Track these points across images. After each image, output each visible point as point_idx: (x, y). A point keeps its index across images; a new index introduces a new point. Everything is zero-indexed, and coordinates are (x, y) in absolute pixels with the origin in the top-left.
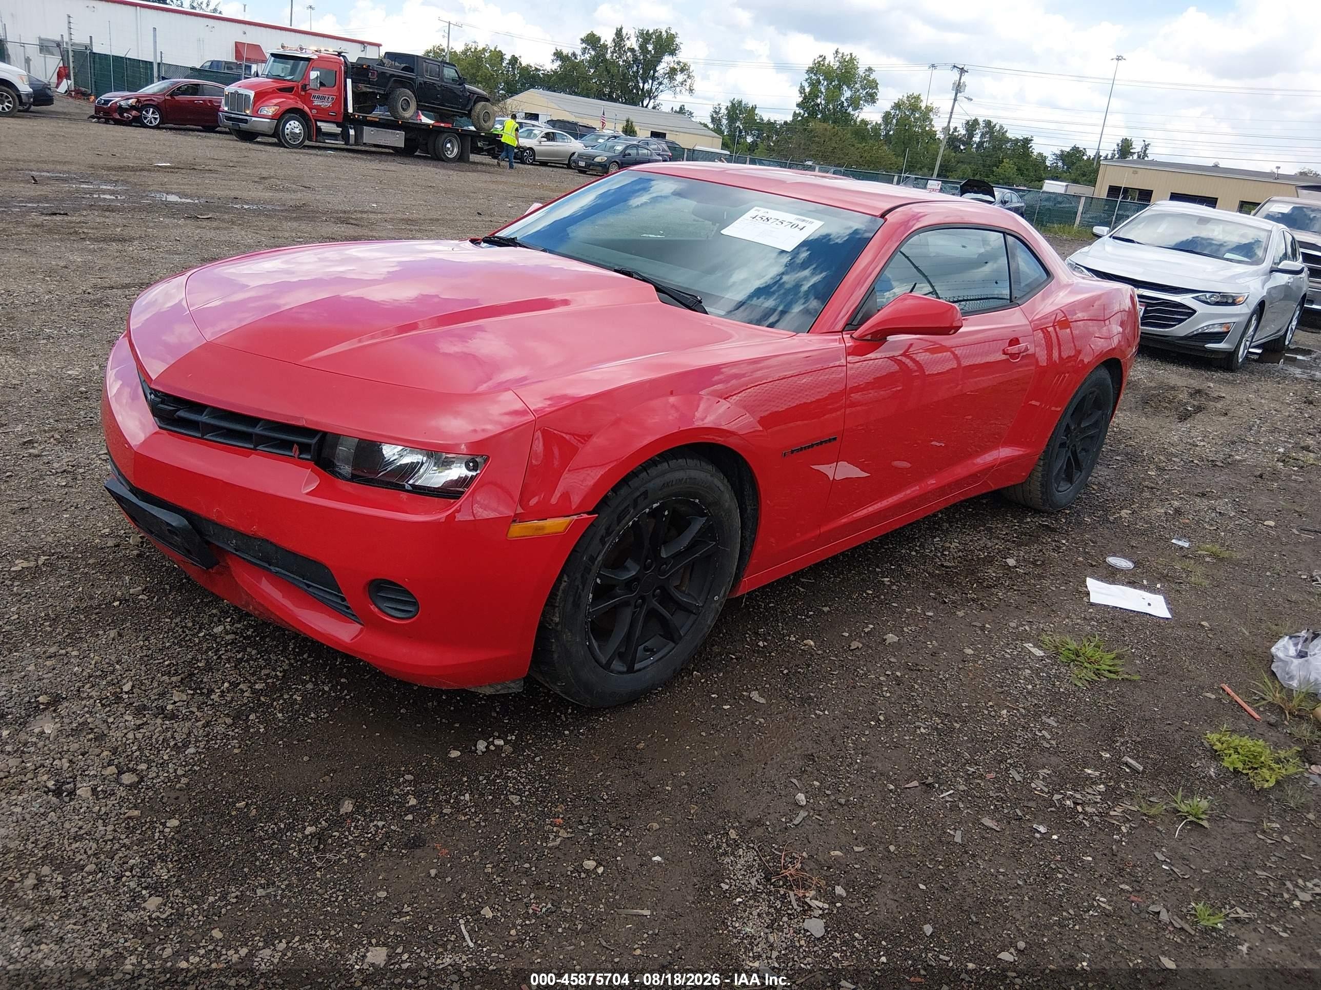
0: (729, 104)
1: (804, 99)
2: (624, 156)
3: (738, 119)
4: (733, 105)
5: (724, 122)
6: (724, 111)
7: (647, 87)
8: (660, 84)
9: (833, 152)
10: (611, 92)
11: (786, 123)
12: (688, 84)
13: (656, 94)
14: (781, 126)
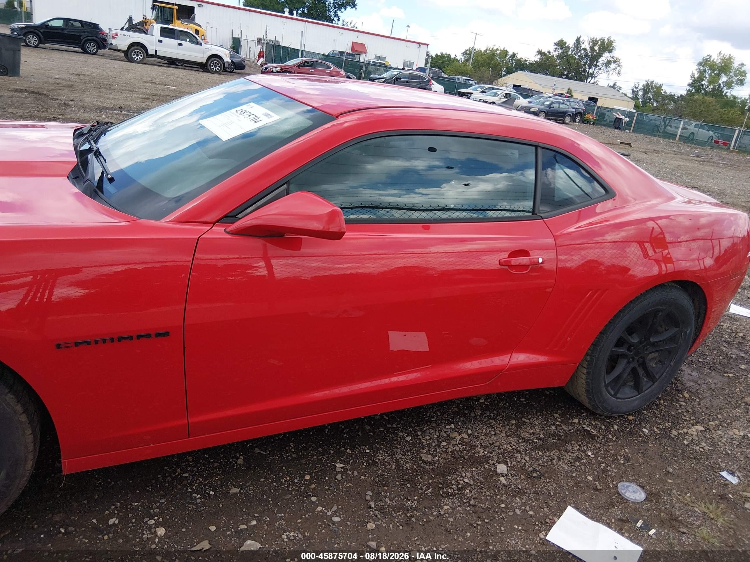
0: (645, 83)
1: (694, 81)
2: (550, 108)
3: (649, 91)
4: (648, 84)
5: (641, 93)
6: (641, 87)
7: (591, 71)
8: (600, 69)
9: (700, 113)
10: (568, 74)
11: (681, 95)
12: (617, 70)
13: (596, 75)
14: (678, 97)
